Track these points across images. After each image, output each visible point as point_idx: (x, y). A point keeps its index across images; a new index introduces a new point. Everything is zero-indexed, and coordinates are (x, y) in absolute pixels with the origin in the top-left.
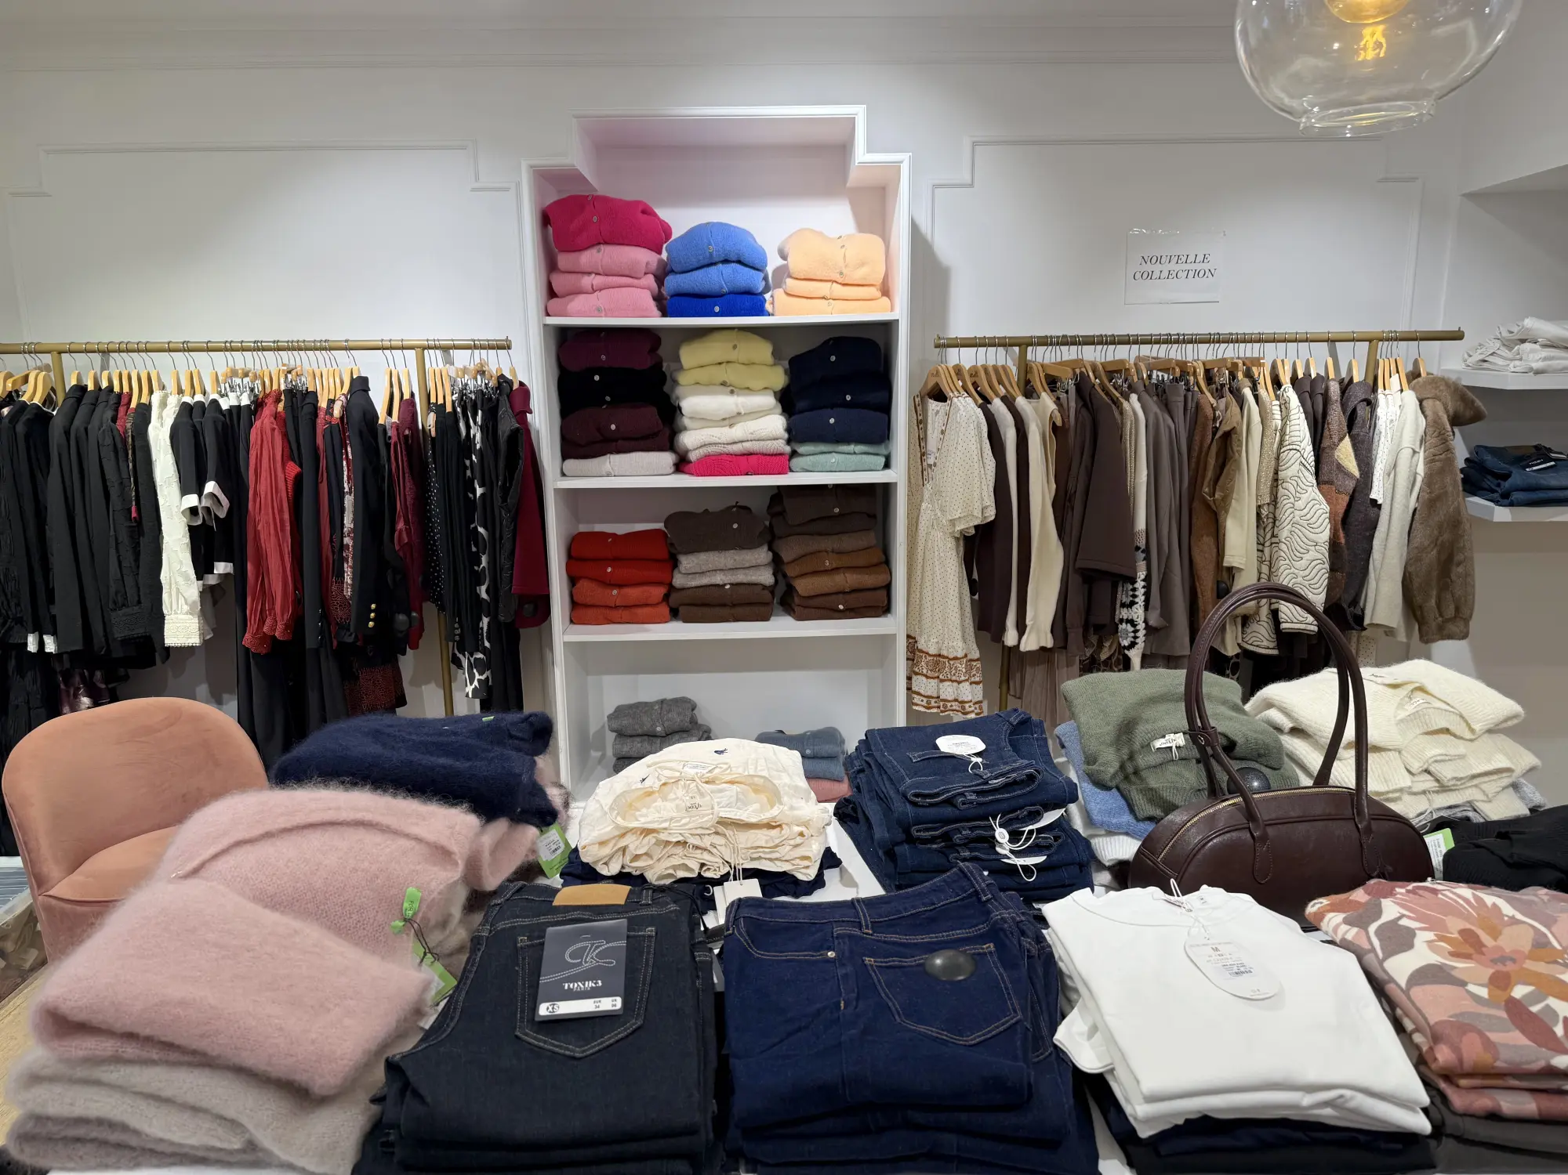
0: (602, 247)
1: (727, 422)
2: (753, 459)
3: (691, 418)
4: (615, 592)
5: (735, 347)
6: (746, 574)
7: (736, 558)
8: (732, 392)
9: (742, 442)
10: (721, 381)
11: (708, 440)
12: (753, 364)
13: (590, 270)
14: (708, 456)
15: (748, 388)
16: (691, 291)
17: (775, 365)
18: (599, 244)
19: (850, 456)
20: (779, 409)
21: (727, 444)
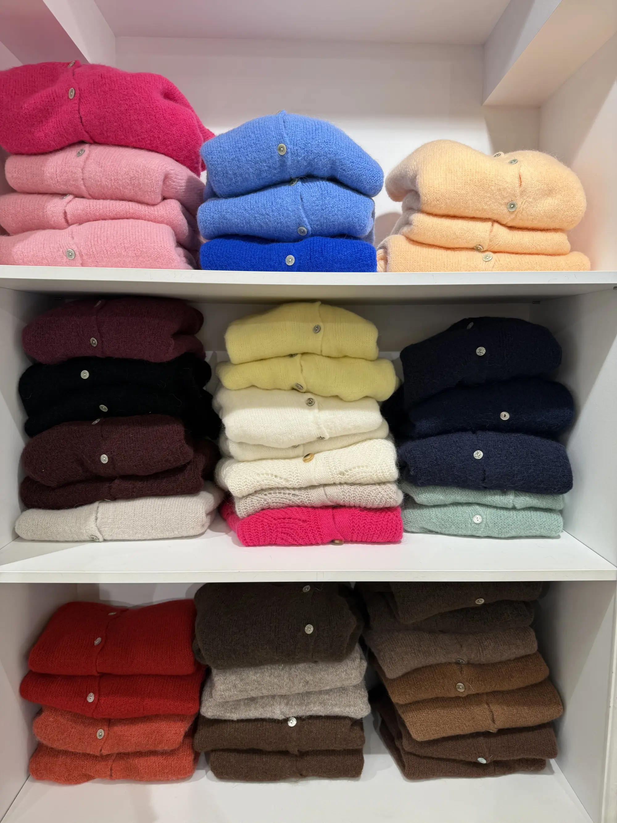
0: (87, 148)
1: (299, 451)
2: (342, 517)
3: (241, 443)
4: (101, 733)
5: (317, 329)
6: (323, 703)
7: (309, 678)
8: (310, 403)
9: (325, 485)
10: (292, 382)
11: (266, 482)
12: (345, 357)
13: (62, 188)
14: (265, 511)
15: (337, 397)
16: (246, 229)
17: (379, 358)
18: (82, 142)
19: (505, 513)
20: (385, 430)
21: (300, 489)
